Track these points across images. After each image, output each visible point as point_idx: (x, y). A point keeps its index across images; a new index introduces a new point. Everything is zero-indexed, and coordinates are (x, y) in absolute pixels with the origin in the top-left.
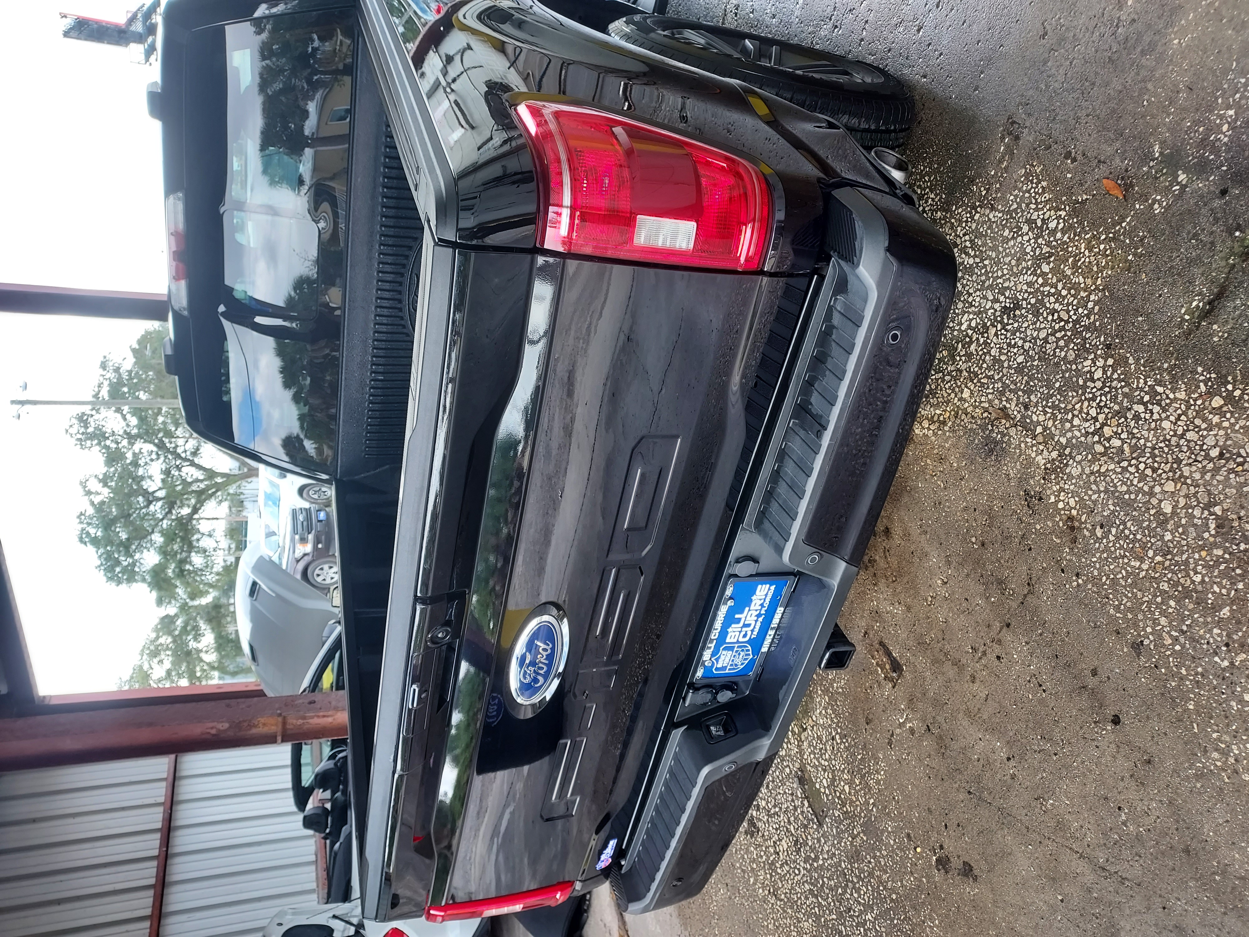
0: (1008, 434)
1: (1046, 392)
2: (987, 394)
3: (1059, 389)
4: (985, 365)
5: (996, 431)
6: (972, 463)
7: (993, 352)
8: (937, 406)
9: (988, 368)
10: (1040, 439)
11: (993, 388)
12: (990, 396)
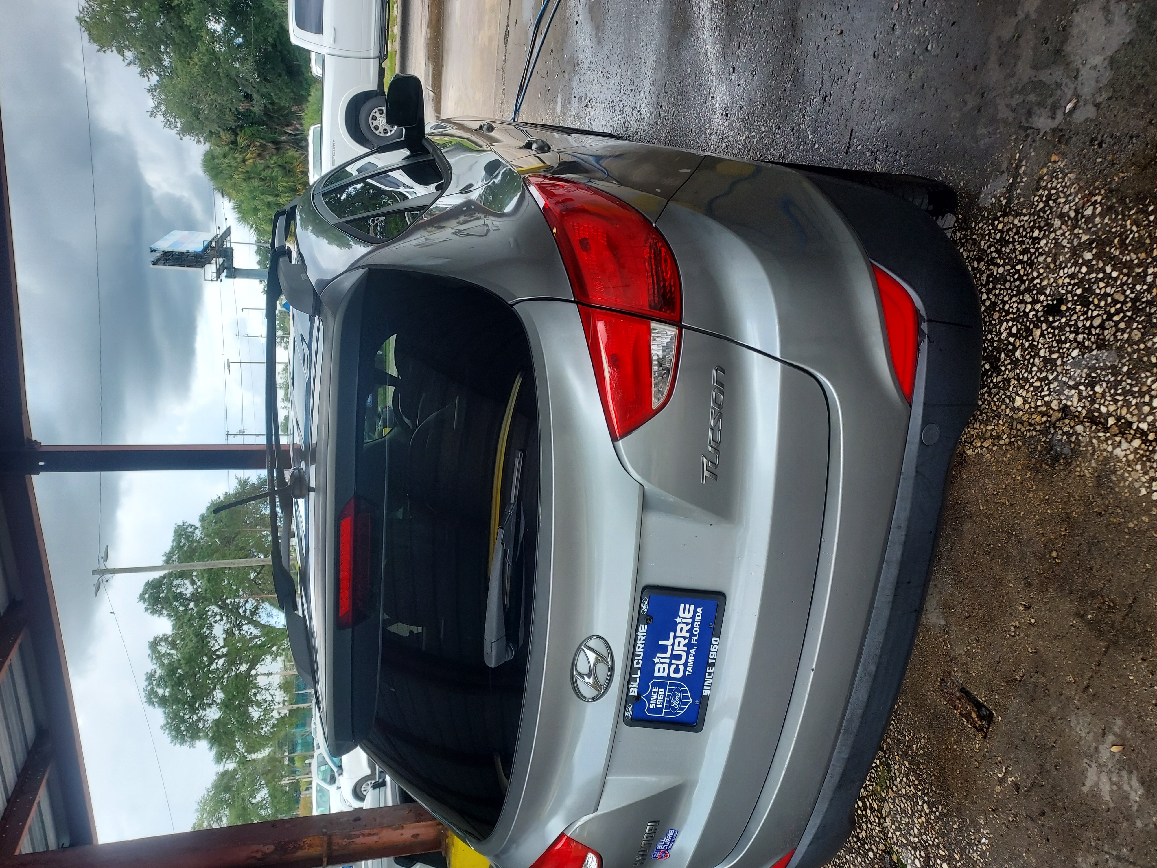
0: (1075, 433)
1: (1112, 379)
2: (1043, 397)
3: (1129, 374)
4: (1035, 369)
5: (1060, 432)
6: (1038, 472)
7: (1042, 353)
8: (988, 422)
9: (1040, 370)
10: (1116, 430)
11: (1049, 389)
12: (1047, 399)
